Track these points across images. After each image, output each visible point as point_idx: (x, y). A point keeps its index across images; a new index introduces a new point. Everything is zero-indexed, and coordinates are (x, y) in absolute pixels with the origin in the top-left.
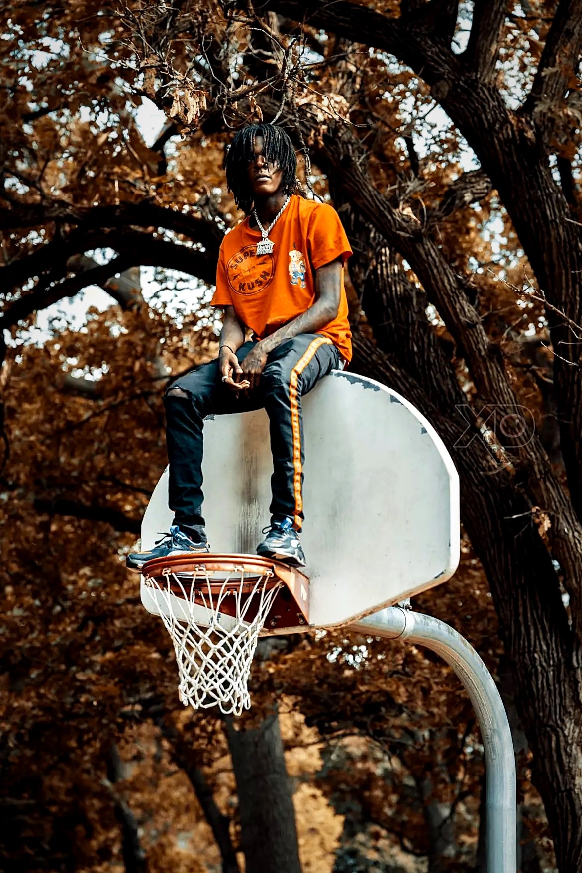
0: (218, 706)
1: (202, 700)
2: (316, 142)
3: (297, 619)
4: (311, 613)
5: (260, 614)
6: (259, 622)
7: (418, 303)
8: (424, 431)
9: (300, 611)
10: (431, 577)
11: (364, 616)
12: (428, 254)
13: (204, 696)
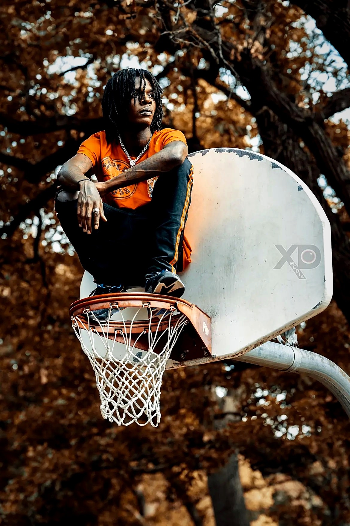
0: (134, 422)
1: (123, 419)
2: (236, 57)
3: (202, 351)
4: (213, 346)
5: (168, 344)
6: (167, 351)
7: (313, 175)
8: (300, 188)
9: (204, 345)
10: (309, 309)
11: (256, 345)
12: (316, 133)
13: (124, 416)
